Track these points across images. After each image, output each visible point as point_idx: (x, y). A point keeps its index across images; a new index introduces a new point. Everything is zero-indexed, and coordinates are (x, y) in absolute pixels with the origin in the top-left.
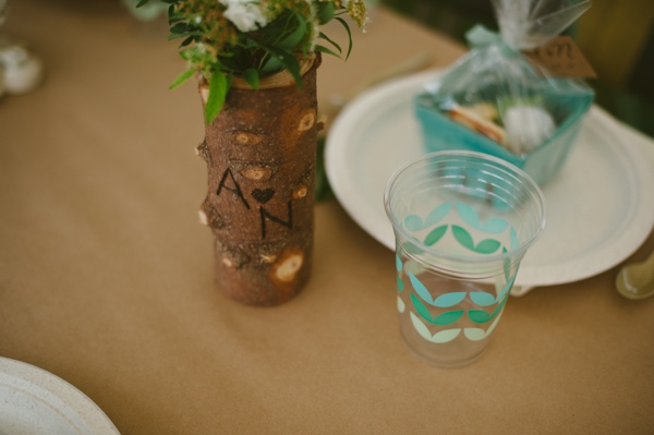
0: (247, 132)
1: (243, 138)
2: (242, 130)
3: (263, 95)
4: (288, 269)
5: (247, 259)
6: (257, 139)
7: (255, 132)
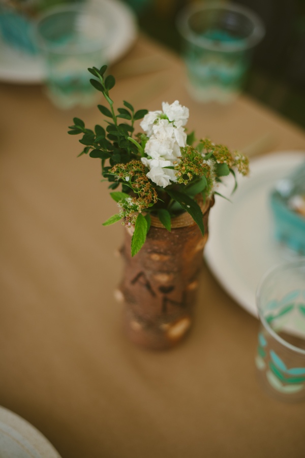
0: (159, 253)
1: (156, 257)
2: (155, 252)
3: (173, 232)
4: (178, 330)
5: (150, 325)
6: (166, 258)
7: (165, 253)
